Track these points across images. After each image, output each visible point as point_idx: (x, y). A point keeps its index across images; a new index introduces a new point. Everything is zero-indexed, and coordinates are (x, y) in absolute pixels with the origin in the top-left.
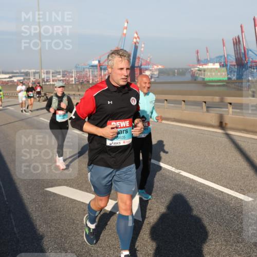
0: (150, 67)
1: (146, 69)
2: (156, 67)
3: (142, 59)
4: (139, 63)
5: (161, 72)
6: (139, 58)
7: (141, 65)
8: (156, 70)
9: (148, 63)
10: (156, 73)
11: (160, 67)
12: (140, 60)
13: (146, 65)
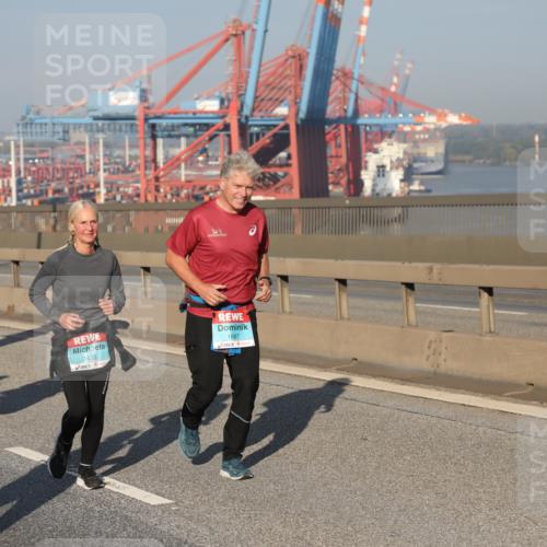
0: (404, 122)
1: (384, 134)
2: (430, 120)
3: (361, 81)
4: (345, 100)
5: (460, 145)
6: (347, 75)
7: (356, 113)
8: (433, 135)
9: (393, 104)
10: (434, 151)
11: (453, 119)
12: (354, 85)
13: (381, 111)
